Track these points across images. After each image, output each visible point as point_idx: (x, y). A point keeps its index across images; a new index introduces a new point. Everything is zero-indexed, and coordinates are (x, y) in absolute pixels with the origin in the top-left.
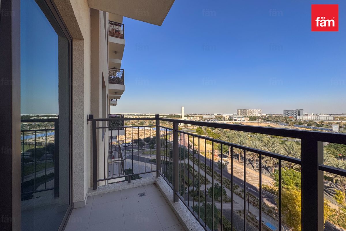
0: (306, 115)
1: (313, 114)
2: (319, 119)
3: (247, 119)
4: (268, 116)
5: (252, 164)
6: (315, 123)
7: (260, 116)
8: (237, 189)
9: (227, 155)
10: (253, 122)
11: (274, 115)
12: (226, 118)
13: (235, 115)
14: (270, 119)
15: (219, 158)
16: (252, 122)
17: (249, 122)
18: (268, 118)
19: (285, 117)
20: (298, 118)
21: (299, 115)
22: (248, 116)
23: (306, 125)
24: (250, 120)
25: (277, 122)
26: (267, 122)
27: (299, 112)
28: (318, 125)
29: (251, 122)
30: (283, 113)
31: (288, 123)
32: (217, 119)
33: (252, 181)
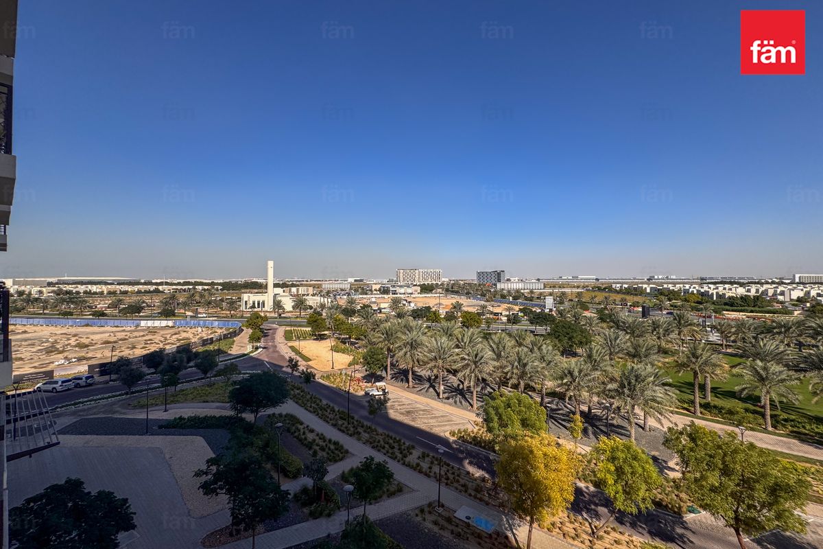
0: (509, 280)
1: (517, 279)
2: (526, 288)
3: (416, 291)
4: (452, 282)
5: (434, 387)
6: (523, 294)
7: (439, 284)
8: (411, 454)
9: (384, 374)
10: (427, 295)
11: (462, 281)
12: (374, 287)
13: (392, 281)
14: (456, 289)
15: (365, 384)
16: (425, 295)
17: (419, 295)
18: (452, 288)
19: (480, 285)
20: (500, 286)
21: (499, 281)
22: (418, 284)
23: (511, 298)
24: (422, 292)
25: (468, 293)
26: (453, 296)
27: (498, 276)
28: (526, 298)
29: (423, 295)
30: (475, 277)
31: (484, 295)
32: (355, 291)
33: (439, 426)
